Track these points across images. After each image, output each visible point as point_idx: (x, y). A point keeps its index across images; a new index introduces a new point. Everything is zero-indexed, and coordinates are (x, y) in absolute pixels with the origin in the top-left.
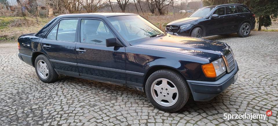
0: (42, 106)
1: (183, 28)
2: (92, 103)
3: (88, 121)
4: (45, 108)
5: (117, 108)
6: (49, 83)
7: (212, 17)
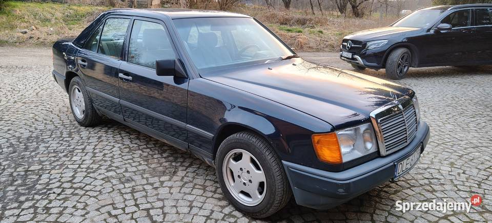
0: (46, 167)
1: (372, 47)
2: (127, 175)
3: (98, 210)
4: (48, 172)
5: (163, 192)
6: (86, 127)
7: (438, 28)
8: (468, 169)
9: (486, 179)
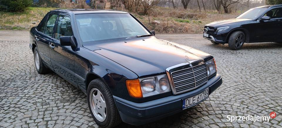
0: (8, 95)
1: (220, 30)
2: (47, 101)
3: (21, 120)
4: (7, 98)
7: (262, 19)
8: (252, 105)
9: (260, 112)
